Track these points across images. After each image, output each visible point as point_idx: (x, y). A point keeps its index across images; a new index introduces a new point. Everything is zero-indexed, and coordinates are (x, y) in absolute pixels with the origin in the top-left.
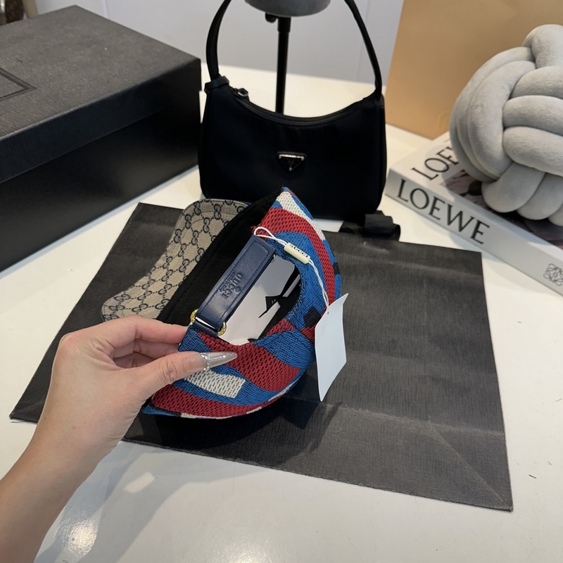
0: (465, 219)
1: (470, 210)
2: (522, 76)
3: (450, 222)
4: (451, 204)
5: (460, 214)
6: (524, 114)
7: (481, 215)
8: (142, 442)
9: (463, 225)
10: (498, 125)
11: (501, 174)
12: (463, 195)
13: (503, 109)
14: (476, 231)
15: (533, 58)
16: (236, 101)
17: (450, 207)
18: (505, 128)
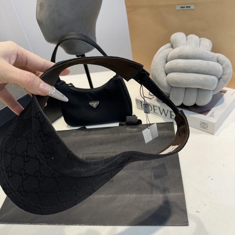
0: (166, 111)
1: (167, 108)
3: (161, 114)
4: (159, 107)
5: (163, 110)
6: (170, 68)
8: (41, 224)
10: (164, 74)
11: (170, 92)
13: (164, 68)
14: (171, 115)
18: (167, 75)
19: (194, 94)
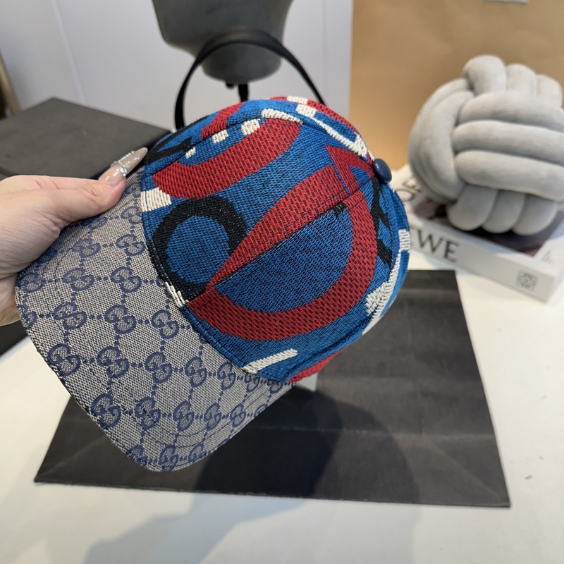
0: (436, 241)
1: (439, 232)
2: (463, 105)
3: (422, 245)
4: (420, 229)
5: (430, 237)
6: (469, 140)
7: (448, 235)
10: (448, 152)
13: (451, 136)
14: (448, 250)
15: (471, 87)
17: (419, 232)
18: (456, 153)
19: (518, 207)
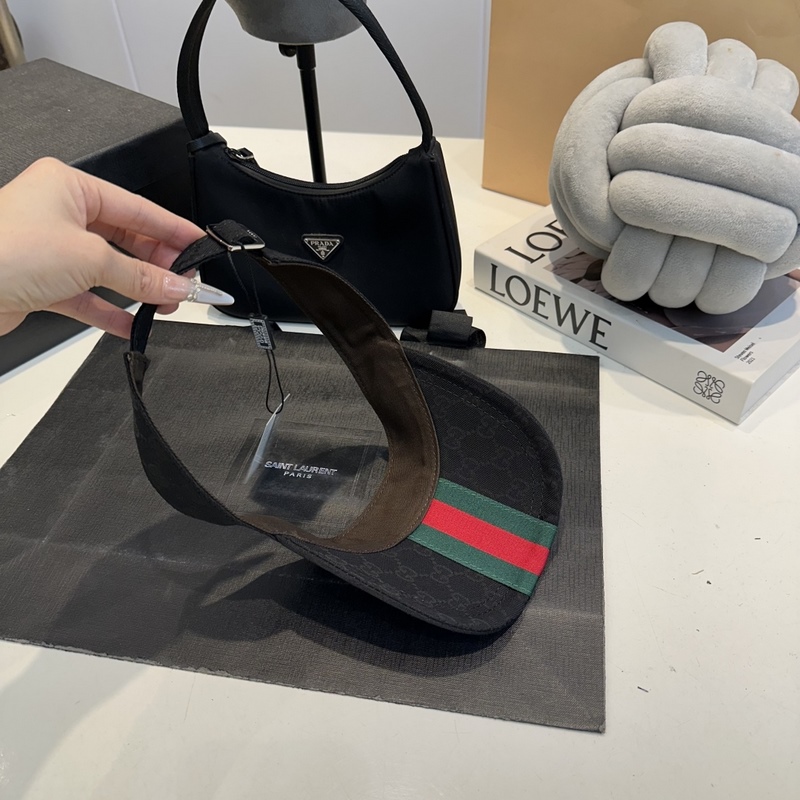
0: (579, 315)
1: (585, 301)
2: (632, 99)
3: (560, 322)
4: (558, 295)
5: (572, 308)
6: (631, 152)
7: (599, 307)
9: (578, 325)
10: (602, 172)
12: (576, 281)
13: (607, 148)
14: (595, 331)
16: (233, 166)
17: (557, 298)
18: (612, 176)
19: (701, 266)
